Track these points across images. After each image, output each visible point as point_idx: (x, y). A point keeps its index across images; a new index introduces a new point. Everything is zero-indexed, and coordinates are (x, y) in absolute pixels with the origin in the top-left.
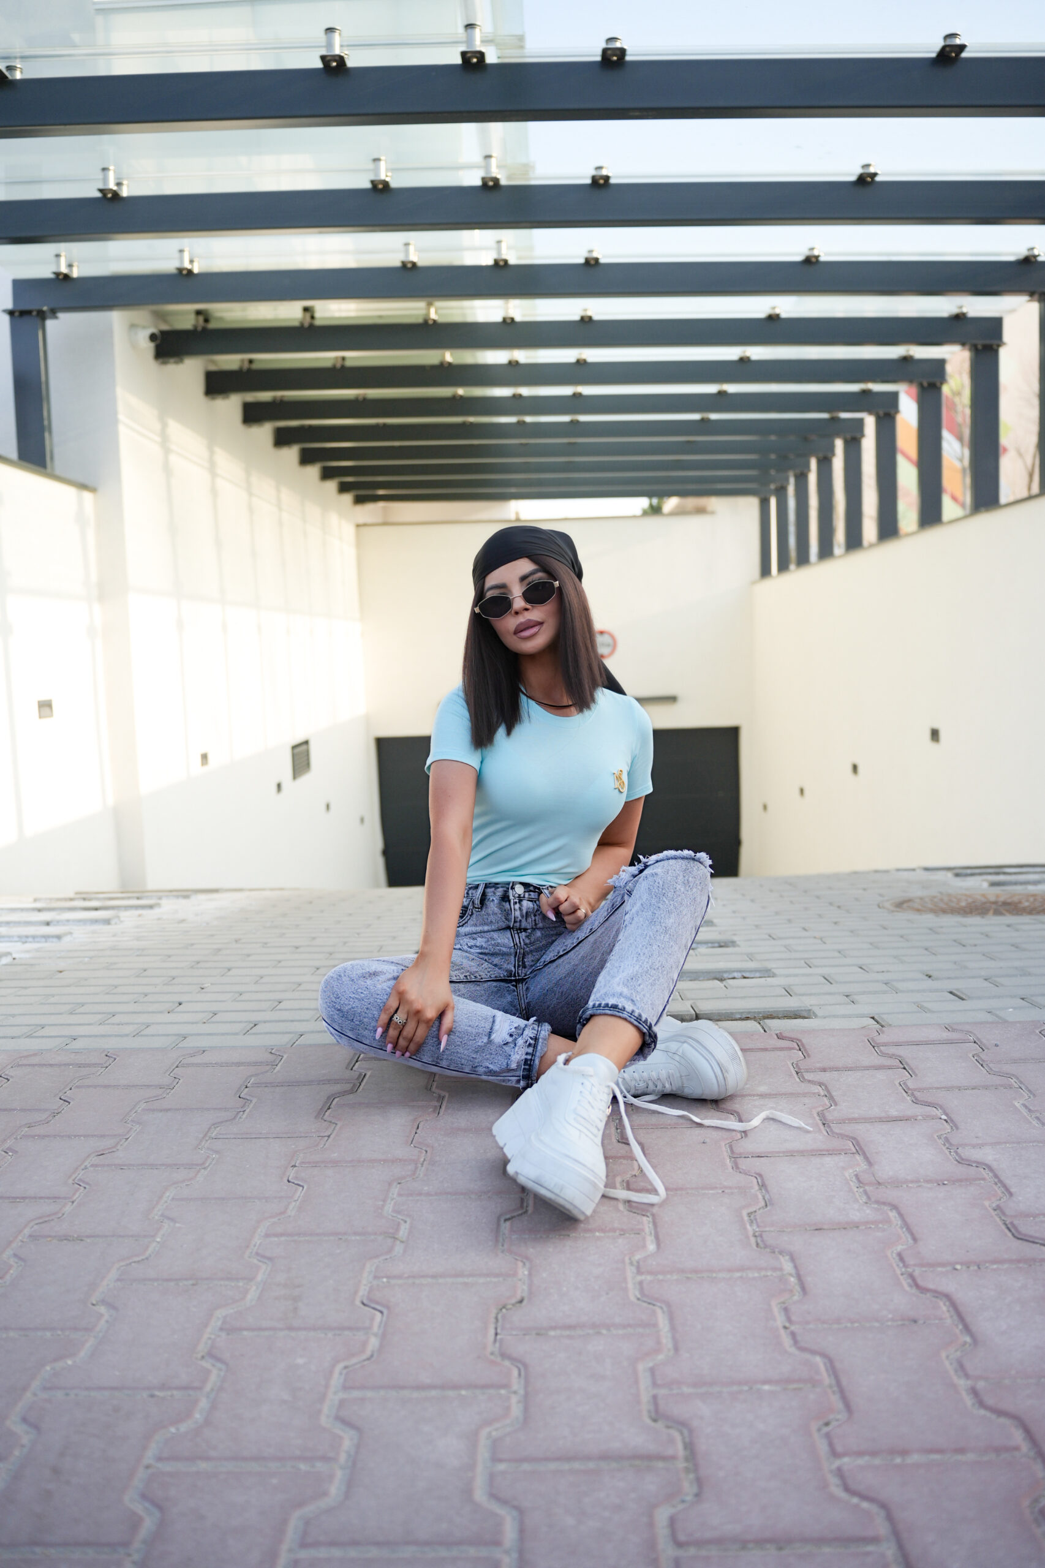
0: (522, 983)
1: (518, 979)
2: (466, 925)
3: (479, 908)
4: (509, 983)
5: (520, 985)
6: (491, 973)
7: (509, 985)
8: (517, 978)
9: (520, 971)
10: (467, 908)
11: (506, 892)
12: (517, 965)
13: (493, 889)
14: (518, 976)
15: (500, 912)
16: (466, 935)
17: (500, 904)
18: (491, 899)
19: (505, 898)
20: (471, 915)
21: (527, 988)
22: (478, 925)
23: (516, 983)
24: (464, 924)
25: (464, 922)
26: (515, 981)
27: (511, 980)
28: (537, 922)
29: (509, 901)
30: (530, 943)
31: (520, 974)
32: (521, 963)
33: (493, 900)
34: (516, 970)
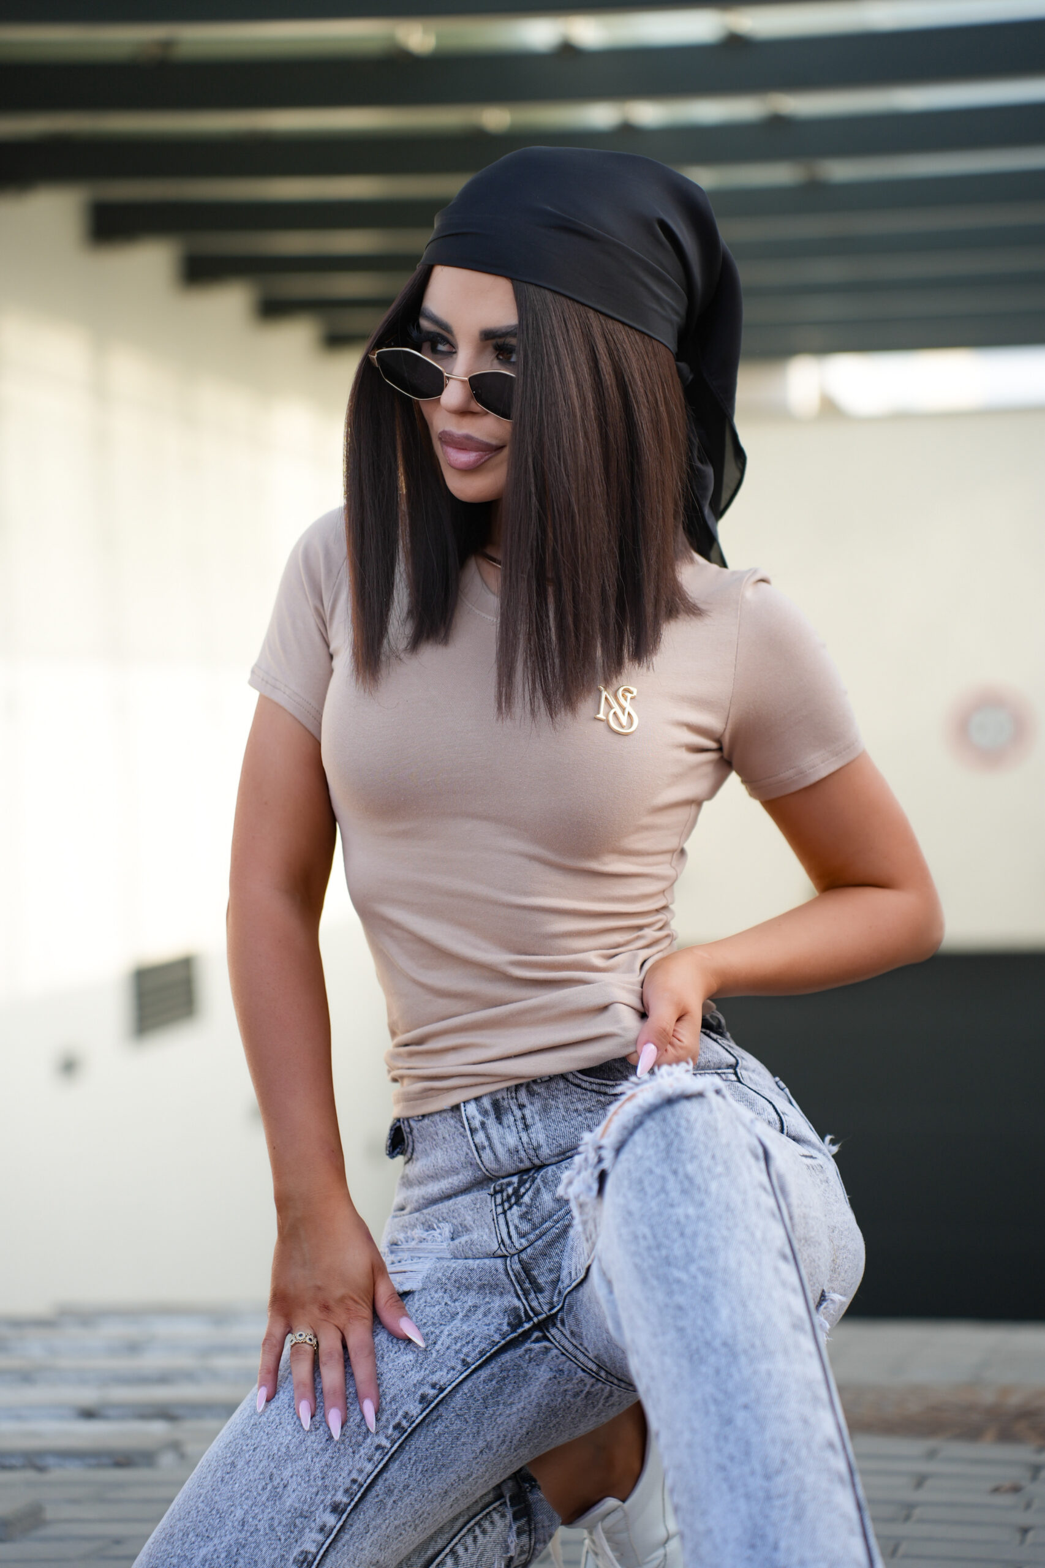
0: (554, 1325)
1: (540, 1322)
4: (523, 1342)
5: (554, 1331)
6: (465, 1350)
7: (527, 1345)
8: (535, 1320)
9: (535, 1304)
12: (520, 1292)
23: (541, 1331)
26: (537, 1327)
27: (524, 1332)
31: (538, 1308)
32: (527, 1285)
34: (524, 1301)
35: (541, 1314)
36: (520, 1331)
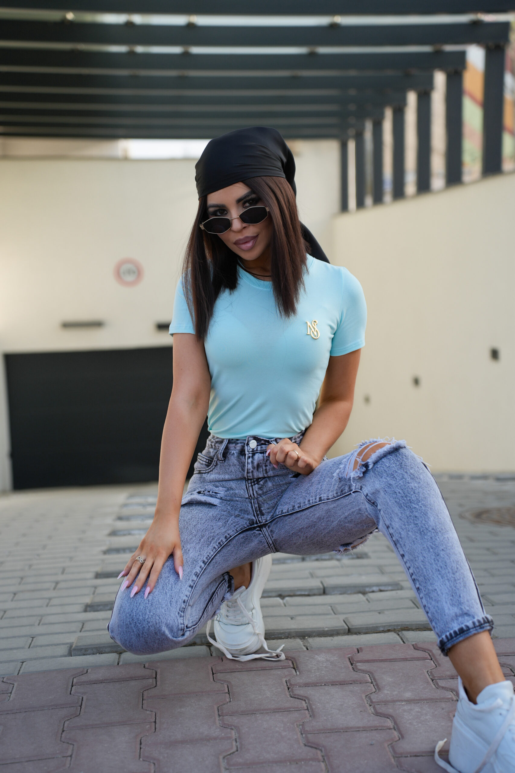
0: (265, 527)
1: (260, 525)
2: (211, 472)
3: (222, 460)
5: (264, 529)
7: (254, 531)
8: (259, 524)
9: (260, 519)
10: (213, 459)
11: (243, 447)
12: (256, 515)
13: (234, 444)
14: (260, 523)
15: (238, 464)
16: (210, 482)
17: (238, 457)
19: (242, 452)
20: (215, 466)
21: (271, 531)
22: (221, 473)
23: (260, 528)
24: (209, 472)
25: (209, 470)
26: (258, 526)
27: (254, 527)
28: (268, 471)
29: (245, 455)
30: (263, 493)
31: (261, 521)
32: (258, 512)
33: (234, 453)
34: (257, 518)
35: (262, 523)
36: (253, 526)
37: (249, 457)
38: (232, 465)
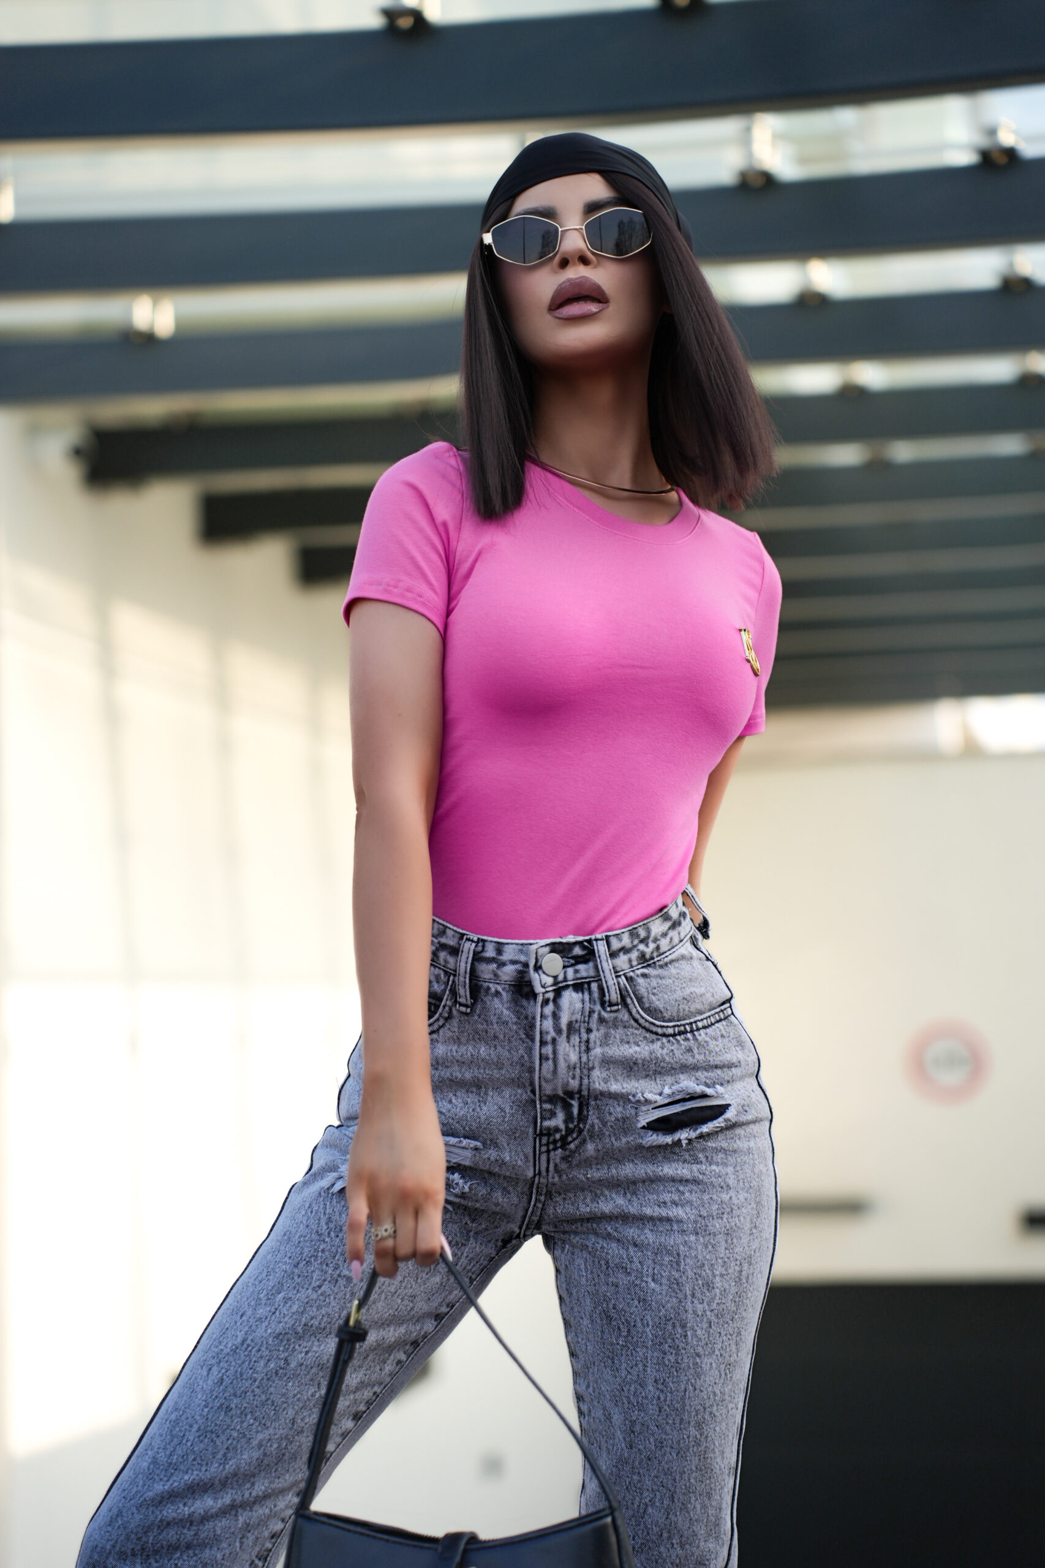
3: (466, 1006)
10: (441, 1000)
11: (523, 973)
13: (495, 966)
15: (515, 1020)
17: (515, 1001)
18: (493, 990)
19: (522, 989)
20: (446, 1019)
22: (464, 1040)
28: (591, 1045)
33: (497, 993)
37: (546, 1002)
38: (494, 1021)
